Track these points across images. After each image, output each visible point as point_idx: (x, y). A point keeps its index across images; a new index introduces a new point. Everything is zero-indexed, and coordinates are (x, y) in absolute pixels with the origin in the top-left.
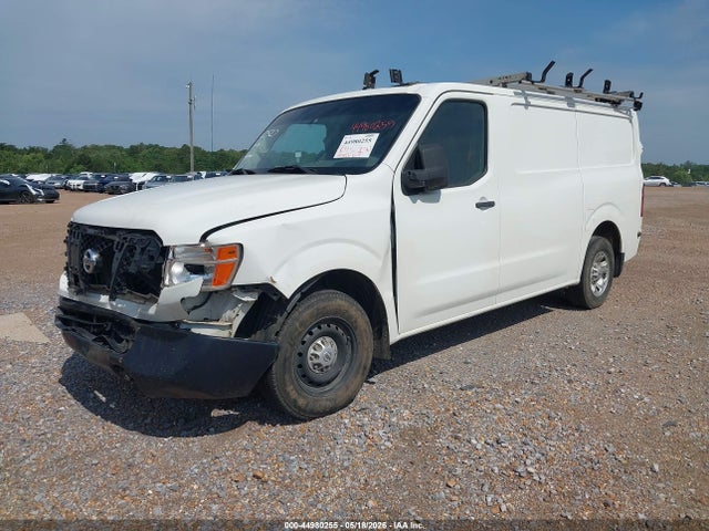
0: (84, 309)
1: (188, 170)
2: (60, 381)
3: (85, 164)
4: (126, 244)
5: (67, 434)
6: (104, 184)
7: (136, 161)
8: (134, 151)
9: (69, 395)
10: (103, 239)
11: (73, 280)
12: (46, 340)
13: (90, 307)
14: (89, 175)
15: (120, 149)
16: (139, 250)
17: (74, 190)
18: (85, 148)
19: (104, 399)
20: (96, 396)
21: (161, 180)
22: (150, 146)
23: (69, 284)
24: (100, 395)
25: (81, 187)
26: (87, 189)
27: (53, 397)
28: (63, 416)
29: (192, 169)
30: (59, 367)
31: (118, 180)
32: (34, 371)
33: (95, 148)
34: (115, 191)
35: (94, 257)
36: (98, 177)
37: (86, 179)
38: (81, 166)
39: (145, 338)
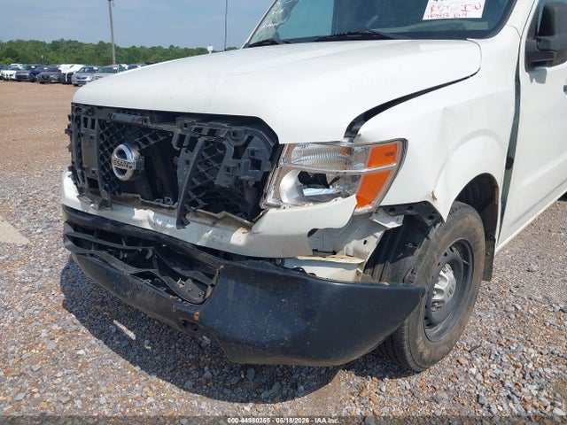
0: (108, 227)
1: (111, 63)
2: (64, 306)
3: (13, 57)
4: (201, 141)
5: (103, 400)
6: (35, 74)
7: (58, 56)
8: (56, 46)
9: (83, 329)
10: (148, 130)
11: (86, 185)
12: (25, 241)
13: (115, 223)
14: (20, 66)
15: (43, 44)
16: (230, 150)
17: (7, 80)
18: (11, 42)
19: (132, 335)
20: (119, 331)
21: (88, 72)
22: (70, 42)
23: (80, 190)
24: (124, 328)
25: (14, 77)
26: (20, 79)
27: (63, 331)
28: (85, 365)
29: (114, 62)
30: (55, 281)
31: (48, 71)
32: (26, 288)
33: (20, 43)
34: (45, 80)
35: (132, 156)
36: (29, 68)
37: (18, 69)
38: (9, 59)
39: (232, 283)
